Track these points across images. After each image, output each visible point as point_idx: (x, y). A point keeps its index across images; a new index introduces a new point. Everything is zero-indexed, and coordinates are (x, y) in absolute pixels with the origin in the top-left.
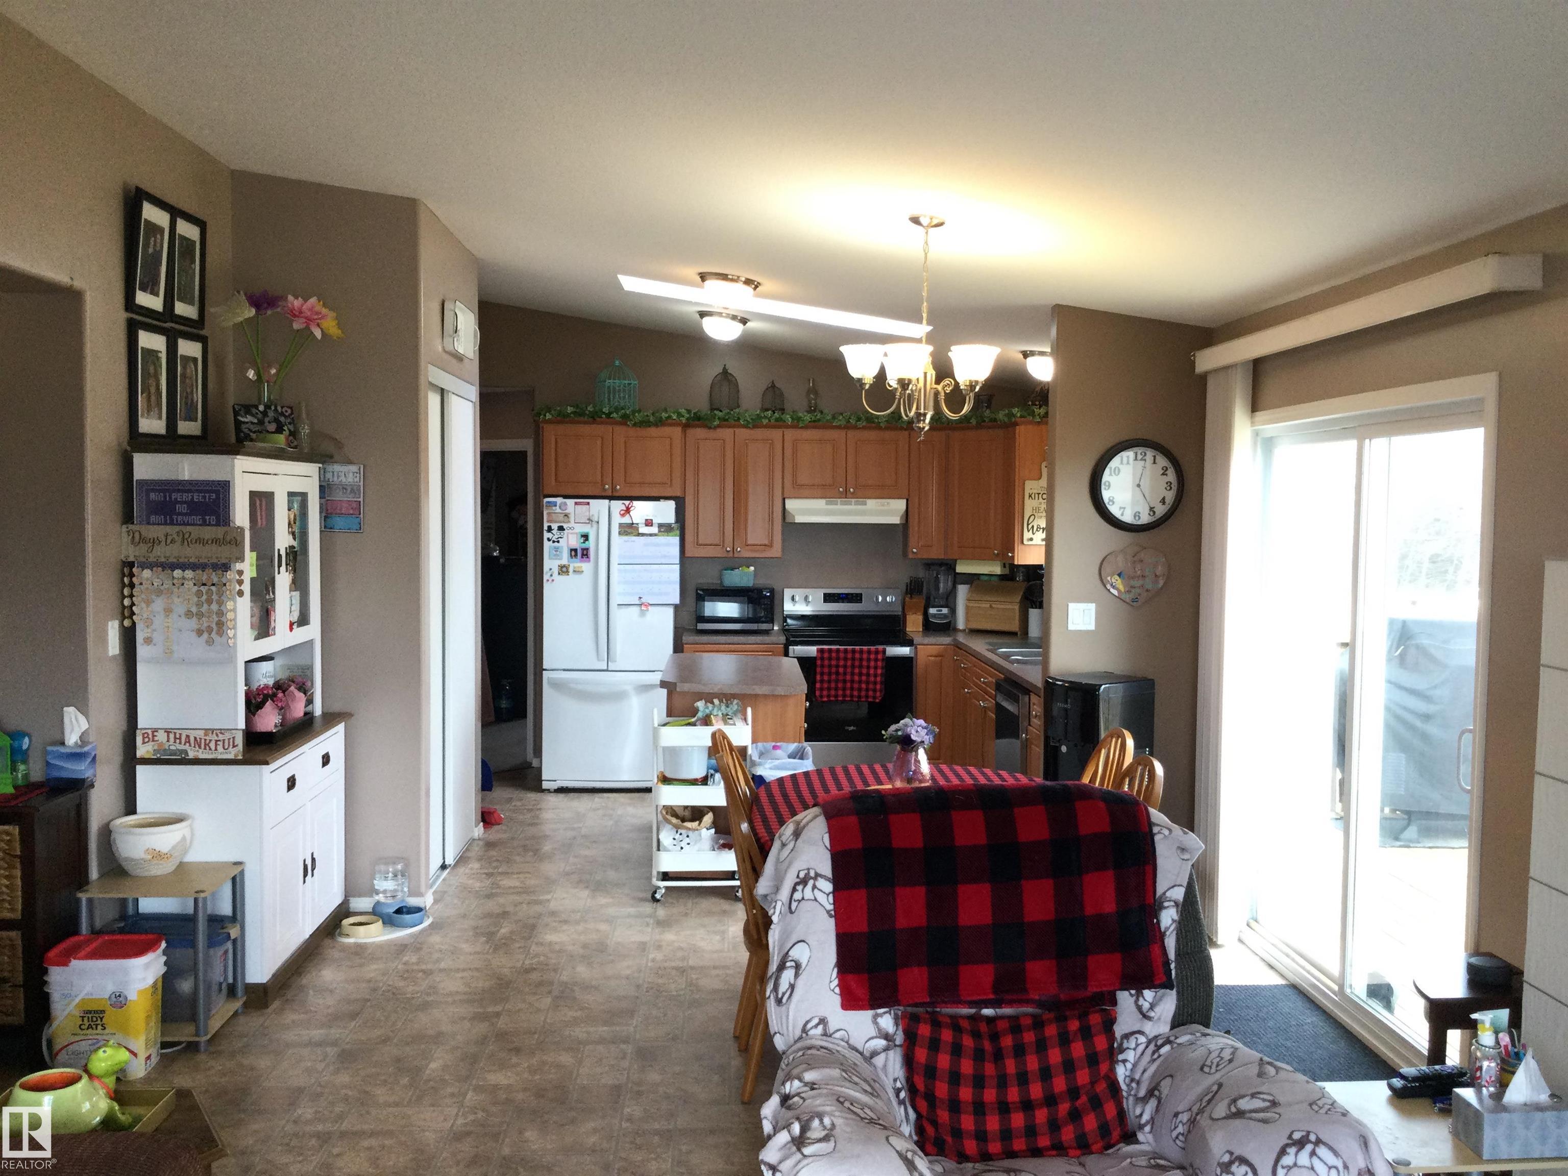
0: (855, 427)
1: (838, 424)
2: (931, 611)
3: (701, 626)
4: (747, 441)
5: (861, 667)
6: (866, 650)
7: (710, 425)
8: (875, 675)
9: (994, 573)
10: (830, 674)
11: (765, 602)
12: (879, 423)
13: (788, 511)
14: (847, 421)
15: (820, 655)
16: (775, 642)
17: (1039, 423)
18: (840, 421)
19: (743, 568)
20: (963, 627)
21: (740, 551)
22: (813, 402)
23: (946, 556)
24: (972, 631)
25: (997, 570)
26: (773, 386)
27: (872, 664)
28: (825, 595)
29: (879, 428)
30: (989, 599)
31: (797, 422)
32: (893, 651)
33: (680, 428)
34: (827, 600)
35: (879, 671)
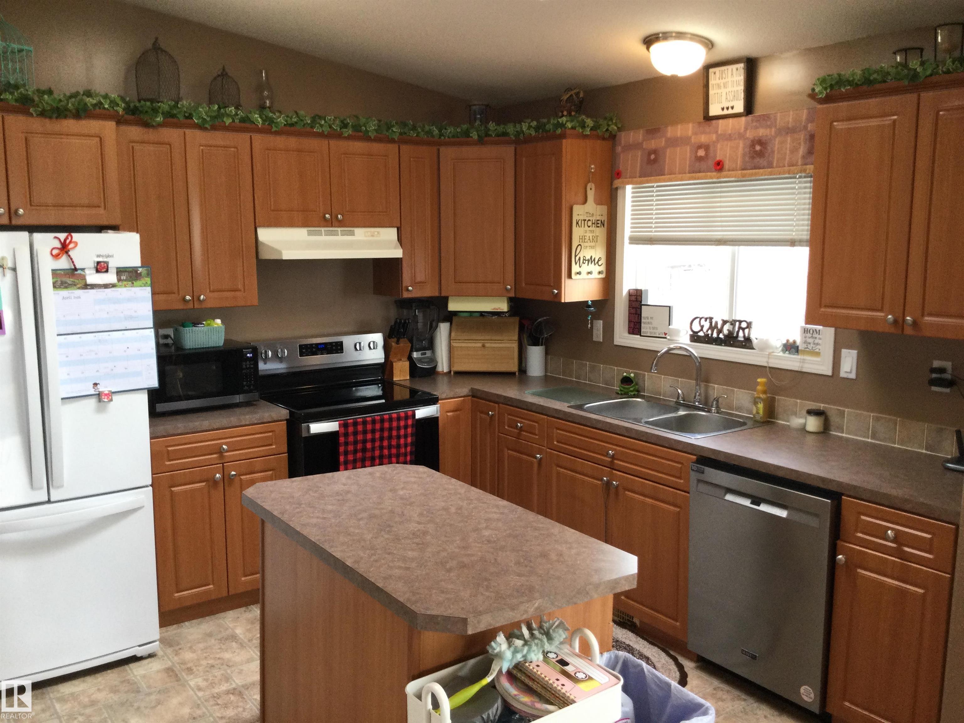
0: (339, 136)
1: (320, 130)
2: (415, 355)
3: (161, 407)
4: (202, 148)
5: (390, 437)
6: (395, 416)
7: (149, 121)
8: (406, 445)
9: (499, 311)
10: (355, 451)
11: (248, 366)
12: (367, 131)
13: (263, 244)
14: (330, 127)
15: (343, 430)
16: (275, 419)
17: (585, 137)
18: (321, 127)
19: (209, 322)
20: (446, 370)
21: (204, 300)
22: (268, 102)
23: (441, 293)
24: (460, 374)
25: (503, 306)
26: (224, 74)
27: (402, 432)
28: (301, 347)
29: (366, 138)
30: (482, 338)
31: (269, 124)
32: (422, 413)
33: (114, 123)
34: (304, 353)
35: (409, 440)
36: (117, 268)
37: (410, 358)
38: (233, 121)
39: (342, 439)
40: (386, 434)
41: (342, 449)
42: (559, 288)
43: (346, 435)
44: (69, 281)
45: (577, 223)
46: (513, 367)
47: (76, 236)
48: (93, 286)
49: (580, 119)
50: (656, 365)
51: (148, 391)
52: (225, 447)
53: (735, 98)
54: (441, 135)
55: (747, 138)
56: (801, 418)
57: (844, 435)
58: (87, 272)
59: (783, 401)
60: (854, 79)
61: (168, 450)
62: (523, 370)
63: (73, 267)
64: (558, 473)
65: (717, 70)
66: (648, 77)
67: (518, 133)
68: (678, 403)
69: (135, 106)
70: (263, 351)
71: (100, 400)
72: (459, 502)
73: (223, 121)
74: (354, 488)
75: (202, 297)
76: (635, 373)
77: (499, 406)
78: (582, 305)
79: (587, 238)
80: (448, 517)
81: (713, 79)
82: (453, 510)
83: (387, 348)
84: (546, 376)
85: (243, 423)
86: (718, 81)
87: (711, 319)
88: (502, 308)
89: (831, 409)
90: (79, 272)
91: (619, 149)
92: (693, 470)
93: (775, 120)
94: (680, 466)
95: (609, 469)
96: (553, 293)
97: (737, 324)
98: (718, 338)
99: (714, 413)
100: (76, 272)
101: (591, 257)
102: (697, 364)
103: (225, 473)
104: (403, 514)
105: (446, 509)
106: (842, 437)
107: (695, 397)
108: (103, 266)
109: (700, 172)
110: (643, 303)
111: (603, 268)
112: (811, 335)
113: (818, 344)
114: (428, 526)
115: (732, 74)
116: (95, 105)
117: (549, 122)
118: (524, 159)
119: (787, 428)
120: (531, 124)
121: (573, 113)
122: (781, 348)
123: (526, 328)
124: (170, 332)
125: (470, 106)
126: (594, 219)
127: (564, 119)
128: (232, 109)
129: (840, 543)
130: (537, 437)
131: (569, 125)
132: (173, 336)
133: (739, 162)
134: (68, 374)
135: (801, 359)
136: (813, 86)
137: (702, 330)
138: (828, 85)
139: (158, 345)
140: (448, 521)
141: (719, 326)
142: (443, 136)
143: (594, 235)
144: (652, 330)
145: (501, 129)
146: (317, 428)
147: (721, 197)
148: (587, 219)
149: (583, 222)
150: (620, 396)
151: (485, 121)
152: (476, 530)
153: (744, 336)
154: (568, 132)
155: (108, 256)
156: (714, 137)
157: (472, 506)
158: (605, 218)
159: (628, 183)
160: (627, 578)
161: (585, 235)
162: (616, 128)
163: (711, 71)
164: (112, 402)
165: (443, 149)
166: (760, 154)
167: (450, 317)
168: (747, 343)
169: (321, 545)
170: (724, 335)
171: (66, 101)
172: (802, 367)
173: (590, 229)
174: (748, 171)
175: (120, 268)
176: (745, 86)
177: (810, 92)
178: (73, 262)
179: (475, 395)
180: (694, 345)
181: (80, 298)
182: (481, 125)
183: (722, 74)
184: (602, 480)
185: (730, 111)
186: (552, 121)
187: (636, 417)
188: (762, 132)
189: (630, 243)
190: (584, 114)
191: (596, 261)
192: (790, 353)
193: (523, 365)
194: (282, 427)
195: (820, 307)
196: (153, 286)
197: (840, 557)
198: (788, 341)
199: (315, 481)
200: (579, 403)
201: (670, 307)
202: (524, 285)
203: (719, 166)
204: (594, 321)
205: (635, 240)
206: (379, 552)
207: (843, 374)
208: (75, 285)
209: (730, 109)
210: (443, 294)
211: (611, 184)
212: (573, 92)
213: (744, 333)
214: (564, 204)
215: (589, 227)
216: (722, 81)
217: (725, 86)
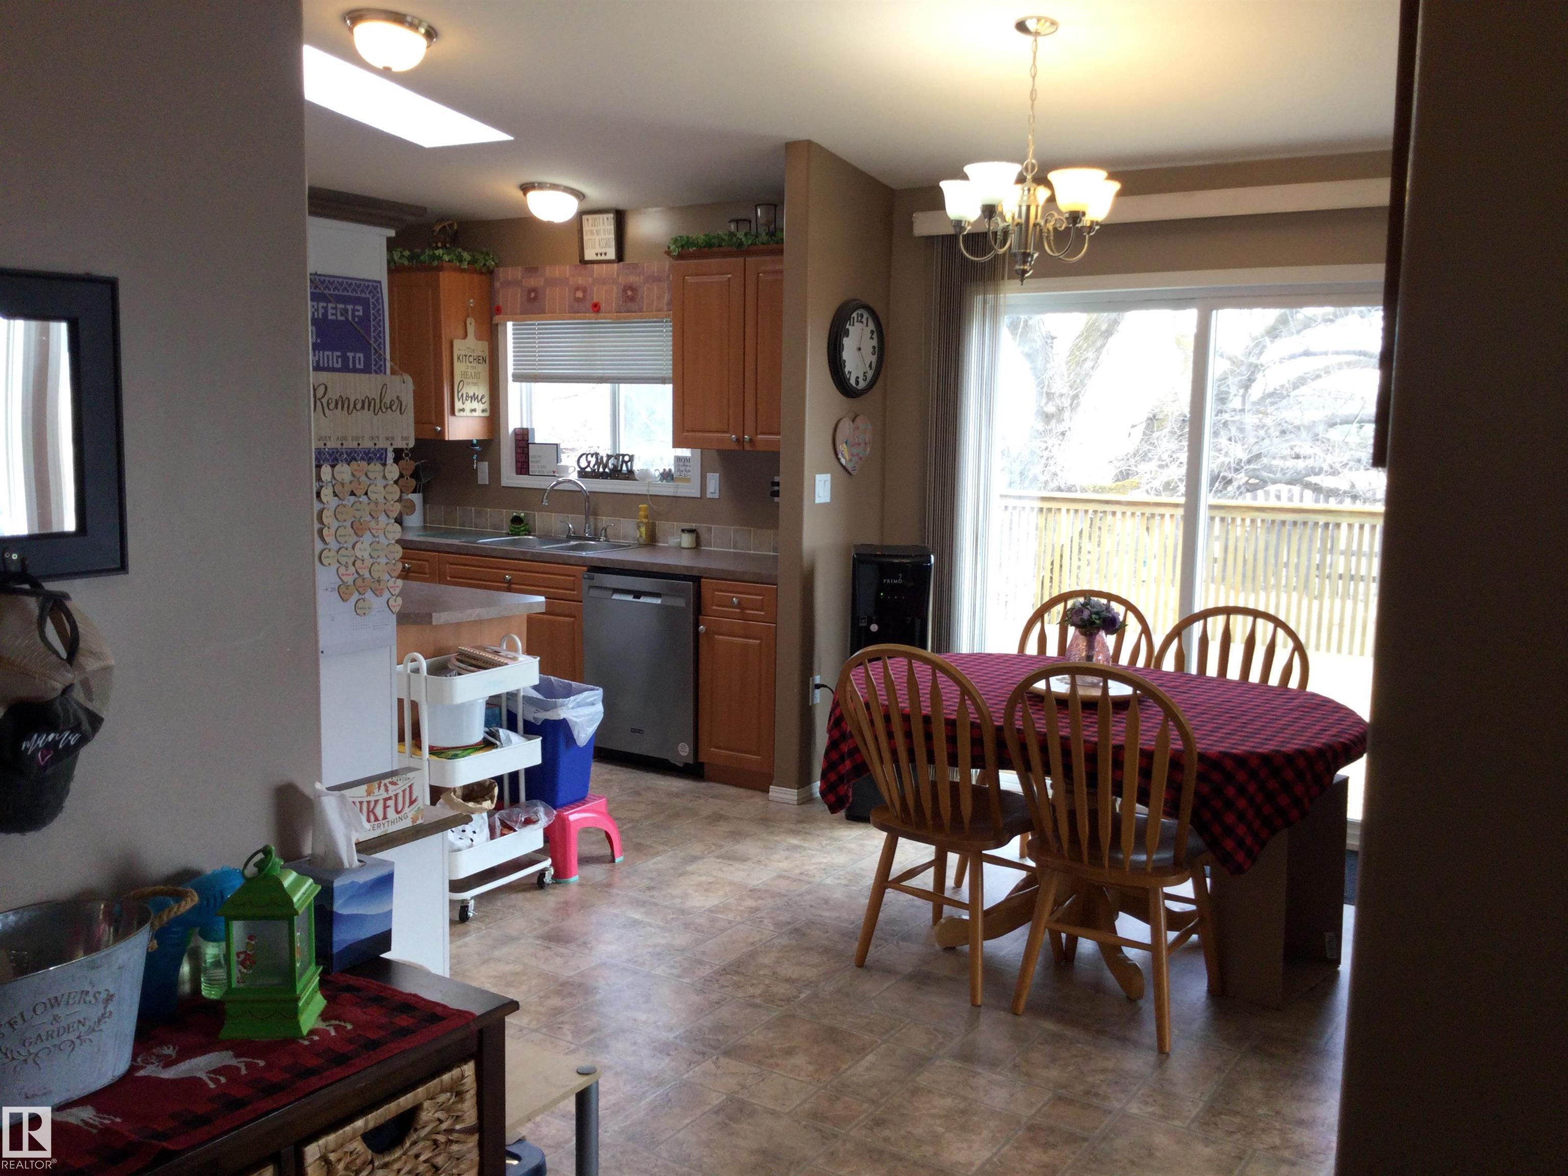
17: (463, 271)
42: (442, 424)
45: (459, 358)
49: (456, 251)
50: (547, 498)
53: (607, 245)
55: (620, 284)
56: (677, 535)
57: (713, 549)
59: (662, 526)
60: (699, 242)
65: (590, 217)
68: (569, 536)
76: (525, 513)
78: (466, 445)
79: (470, 374)
81: (586, 227)
84: (425, 526)
86: (591, 228)
87: (597, 454)
89: (701, 527)
91: (497, 285)
92: (585, 579)
93: (643, 268)
96: (436, 430)
97: (621, 457)
98: (604, 472)
99: (603, 541)
101: (474, 394)
102: (588, 498)
106: (711, 550)
107: (585, 529)
109: (578, 313)
110: (530, 442)
111: (486, 406)
112: (683, 464)
113: (689, 471)
115: (603, 223)
117: (423, 253)
119: (666, 549)
120: (404, 253)
121: (448, 245)
122: (659, 477)
126: (475, 354)
127: (440, 251)
129: (701, 617)
131: (446, 258)
133: (614, 305)
135: (676, 485)
136: (668, 245)
137: (588, 466)
138: (680, 244)
141: (605, 460)
143: (476, 371)
144: (539, 469)
147: (599, 337)
148: (468, 354)
149: (464, 357)
150: (511, 536)
153: (627, 469)
154: (445, 265)
156: (590, 280)
158: (486, 354)
159: (509, 320)
161: (467, 370)
162: (493, 263)
163: (584, 218)
166: (632, 299)
168: (630, 475)
170: (609, 469)
172: (676, 492)
173: (472, 364)
174: (622, 314)
176: (615, 235)
177: (667, 249)
180: (582, 481)
183: (594, 222)
185: (603, 258)
186: (426, 252)
188: (632, 279)
189: (514, 381)
190: (460, 247)
191: (479, 398)
192: (666, 481)
195: (683, 432)
197: (702, 628)
198: (664, 470)
201: (557, 444)
203: (596, 307)
204: (479, 462)
205: (518, 378)
207: (709, 495)
209: (603, 255)
211: (491, 321)
212: (446, 223)
213: (627, 466)
214: (443, 337)
215: (471, 362)
216: (595, 229)
217: (598, 232)
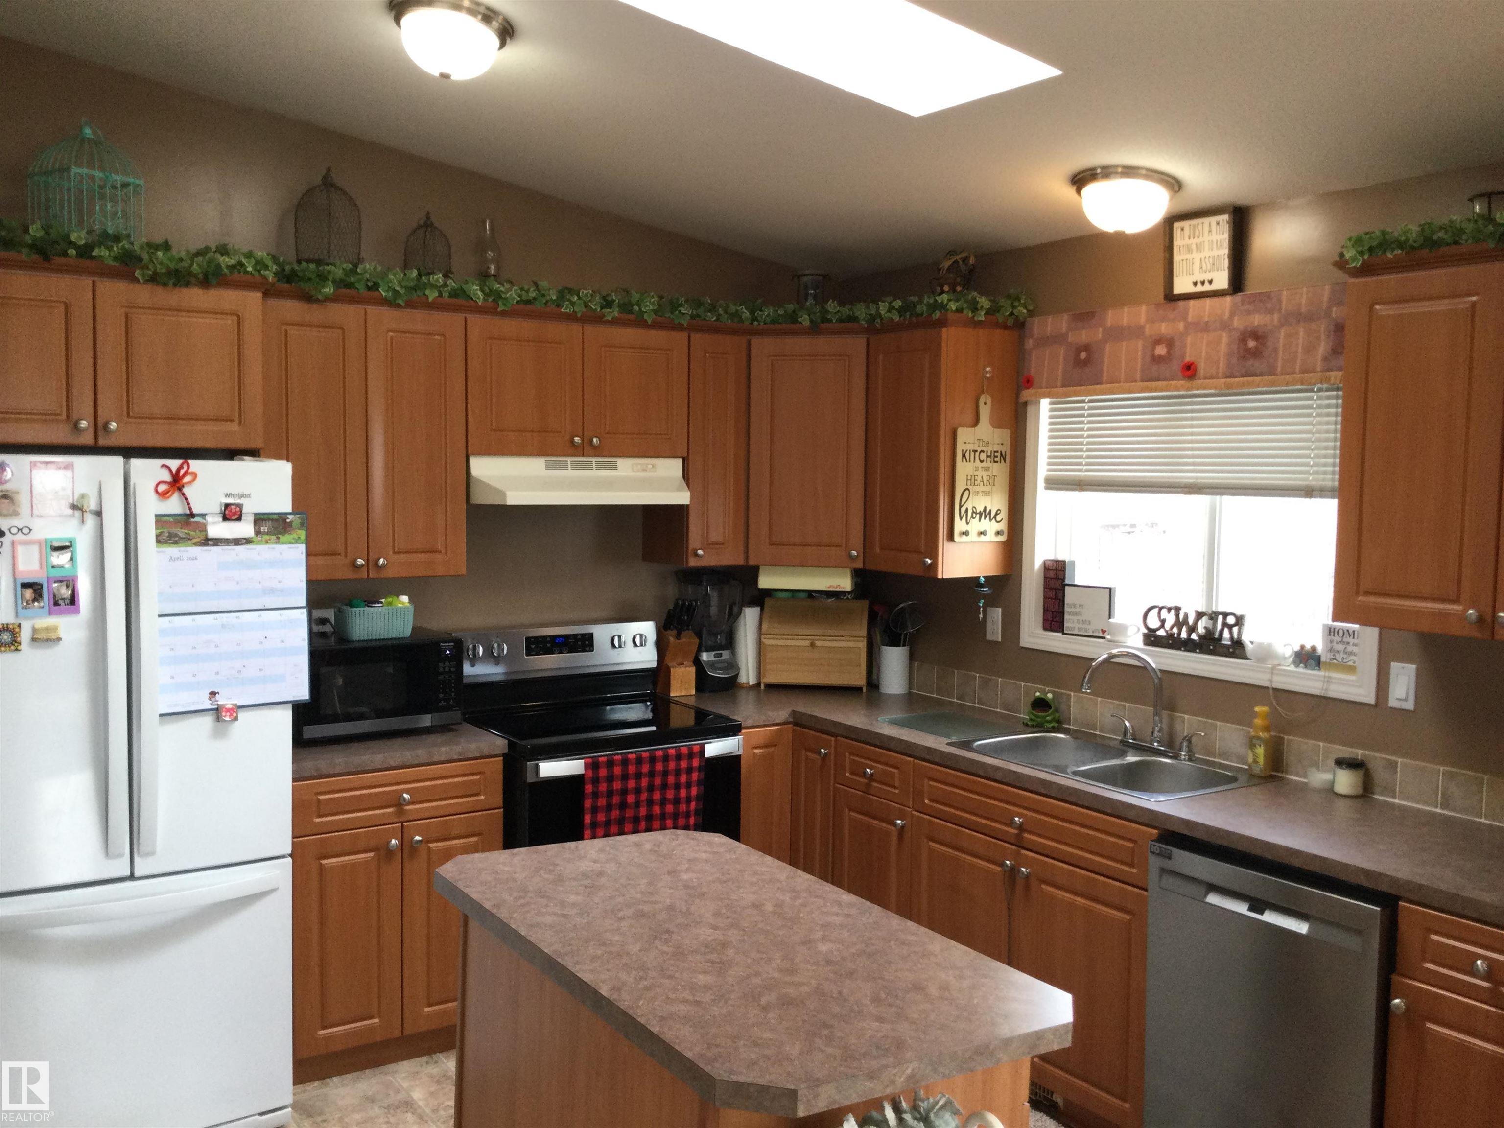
0: (599, 319)
1: (570, 310)
2: (705, 657)
3: (311, 732)
4: (391, 334)
5: (664, 786)
6: (672, 752)
7: (313, 293)
8: (689, 800)
9: (838, 590)
10: (609, 807)
11: (447, 669)
12: (642, 313)
13: (479, 481)
14: (586, 306)
15: (590, 773)
16: (486, 753)
17: (977, 324)
18: (573, 306)
19: (390, 600)
20: (752, 681)
21: (384, 566)
22: (492, 267)
23: (747, 561)
24: (773, 688)
25: (844, 583)
26: (428, 225)
27: (683, 779)
28: (528, 640)
29: (640, 323)
30: (808, 632)
31: (494, 300)
32: (714, 748)
33: (259, 295)
34: (532, 650)
35: (694, 791)
36: (256, 514)
37: (697, 662)
38: (440, 295)
39: (589, 788)
40: (658, 781)
41: (588, 804)
42: (934, 556)
43: (596, 781)
44: (181, 532)
45: (964, 456)
46: (858, 679)
47: (196, 465)
48: (217, 542)
49: (970, 297)
50: (1089, 682)
51: (293, 705)
52: (406, 796)
53: (1215, 267)
54: (754, 319)
55: (1234, 329)
56: (1325, 771)
57: (1397, 801)
58: (209, 519)
59: (1296, 743)
60: (1407, 240)
61: (319, 800)
62: (873, 684)
63: (188, 512)
64: (931, 851)
65: (1186, 224)
66: (1079, 234)
67: (872, 319)
68: (1124, 743)
69: (293, 270)
70: (471, 646)
71: (218, 719)
72: (777, 895)
73: (424, 294)
74: (611, 868)
75: (381, 561)
76: (1054, 693)
77: (836, 741)
78: (969, 584)
79: (979, 478)
80: (761, 919)
81: (1179, 239)
82: (769, 907)
83: (661, 645)
84: (910, 694)
85: (436, 758)
86: (1187, 241)
87: (1178, 609)
88: (842, 585)
89: (1376, 758)
90: (197, 519)
91: (1030, 343)
92: (1153, 853)
93: (1280, 301)
94: (1131, 845)
95: (1013, 847)
96: (925, 563)
97: (1220, 618)
98: (1189, 640)
99: (1185, 760)
100: (192, 520)
101: (985, 508)
102: (1156, 681)
103: (406, 839)
104: (688, 913)
105: (756, 906)
106: (1393, 804)
107: (1153, 733)
108: (233, 511)
109: (1158, 380)
110: (1067, 582)
111: (1003, 526)
112: (1340, 639)
113: (1351, 653)
114: (730, 933)
115: (1210, 231)
116: (232, 268)
117: (921, 302)
118: (881, 357)
119: (1303, 788)
120: (894, 304)
121: (959, 289)
122: (1291, 659)
123: (879, 618)
124: (329, 614)
125: (799, 277)
126: (990, 449)
127: (945, 297)
128: (439, 277)
129: (1395, 978)
130: (897, 791)
131: (953, 306)
132: (333, 620)
133: (1221, 365)
134: (172, 677)
135: (1325, 677)
136: (1340, 250)
137: (1162, 626)
138: (1366, 248)
139: (312, 634)
140: (760, 925)
141: (1191, 621)
142: (757, 320)
143: (989, 473)
144: (1081, 626)
145: (846, 311)
146: (550, 769)
147: (1192, 419)
148: (979, 449)
149: (972, 454)
150: (1030, 729)
151: (821, 300)
152: (807, 942)
153: (1232, 638)
154: (950, 316)
155: (242, 496)
156: (1181, 326)
157: (798, 902)
158: (1006, 449)
159: (1045, 396)
160: (1055, 1031)
161: (976, 473)
162: (1025, 311)
163: (1177, 225)
164: (236, 722)
165: (755, 341)
166: (1256, 354)
167: (761, 598)
168: (1237, 649)
169: (559, 960)
170: (1199, 635)
171: (189, 262)
172: (1326, 690)
173: (984, 464)
174: (1237, 380)
175: (259, 514)
176: (1229, 249)
177: (1338, 259)
178: (188, 504)
179: (798, 721)
180: (1150, 650)
181: (196, 559)
182: (815, 305)
183: (1194, 231)
184: (1002, 864)
185: (1207, 288)
186: (925, 301)
187: (1056, 763)
188: (1257, 320)
189: (1047, 488)
190: (975, 290)
191: (992, 515)
192: (1306, 667)
193: (875, 677)
194: (497, 764)
195: (1357, 593)
196: (308, 543)
197: (1397, 1001)
198: (1303, 647)
199: (549, 854)
200: (963, 738)
201: (1110, 589)
202: (878, 550)
203: (1189, 371)
204: (988, 609)
205: (1053, 484)
206: (653, 974)
207: (1393, 703)
208: (190, 539)
209: (1207, 283)
210: (752, 562)
211: (1017, 396)
212: (957, 257)
213: (1231, 633)
214: (943, 425)
215: (982, 461)
216: (1193, 242)
217: (1199, 248)
